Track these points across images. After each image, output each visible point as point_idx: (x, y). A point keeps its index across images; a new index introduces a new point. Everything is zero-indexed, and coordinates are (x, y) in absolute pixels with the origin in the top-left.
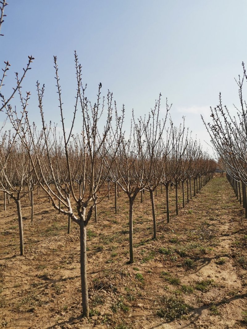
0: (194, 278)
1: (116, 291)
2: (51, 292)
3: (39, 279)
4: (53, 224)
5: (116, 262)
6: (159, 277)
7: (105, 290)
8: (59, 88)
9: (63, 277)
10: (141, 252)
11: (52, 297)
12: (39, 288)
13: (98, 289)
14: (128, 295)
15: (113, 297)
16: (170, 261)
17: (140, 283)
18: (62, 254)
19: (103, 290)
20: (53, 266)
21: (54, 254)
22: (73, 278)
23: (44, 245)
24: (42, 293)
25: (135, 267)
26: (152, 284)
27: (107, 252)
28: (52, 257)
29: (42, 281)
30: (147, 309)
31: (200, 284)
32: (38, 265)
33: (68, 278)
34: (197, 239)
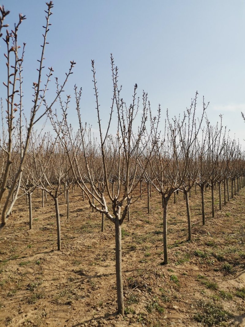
0: (233, 284)
1: (151, 291)
2: (87, 287)
3: (75, 274)
4: (87, 222)
5: (150, 262)
6: (195, 280)
7: (140, 289)
8: (96, 90)
9: (98, 273)
10: (175, 253)
11: (88, 292)
12: (75, 283)
13: (133, 288)
14: (163, 296)
15: (148, 297)
16: (207, 265)
17: (176, 285)
18: (96, 251)
19: (137, 289)
20: (88, 262)
21: (89, 251)
22: (107, 275)
23: (79, 242)
24: (78, 288)
25: (169, 268)
26: (187, 287)
27: (140, 252)
28: (87, 253)
29: (78, 276)
30: (183, 312)
31: (240, 291)
32: (74, 260)
33: (103, 275)
34: (236, 243)
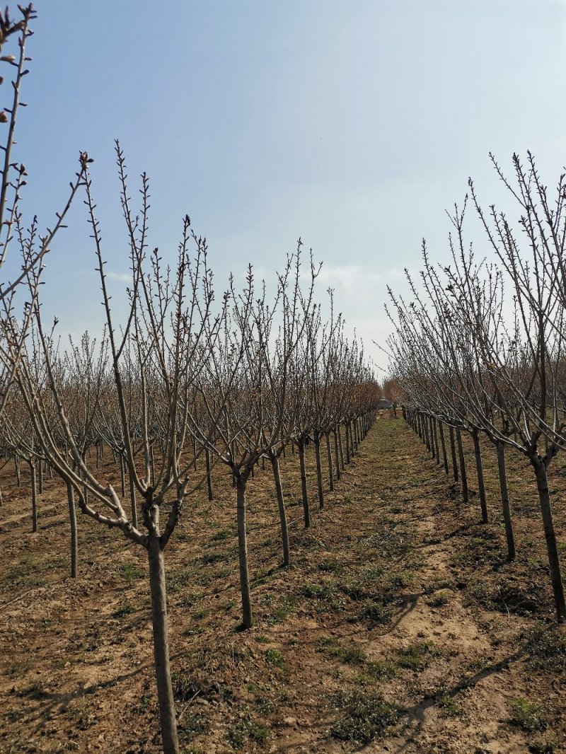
0: (391, 643)
1: (231, 697)
2: (63, 726)
3: (19, 700)
4: (24, 558)
5: (210, 631)
6: (316, 652)
7: (205, 698)
8: (94, 226)
9: (85, 683)
11: (70, 738)
12: (27, 722)
13: (187, 699)
14: (259, 702)
15: (227, 711)
16: (332, 613)
17: (280, 670)
18: (66, 630)
19: (200, 700)
20: (50, 662)
21: (45, 632)
22: (110, 682)
23: (15, 613)
24: (39, 733)
25: (259, 635)
26: (304, 669)
27: (179, 611)
28: (41, 639)
29: (30, 702)
30: (306, 727)
31: (407, 654)
32: (10, 664)
33: (99, 686)
34: (376, 555)
